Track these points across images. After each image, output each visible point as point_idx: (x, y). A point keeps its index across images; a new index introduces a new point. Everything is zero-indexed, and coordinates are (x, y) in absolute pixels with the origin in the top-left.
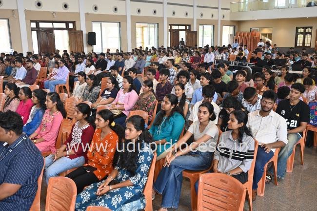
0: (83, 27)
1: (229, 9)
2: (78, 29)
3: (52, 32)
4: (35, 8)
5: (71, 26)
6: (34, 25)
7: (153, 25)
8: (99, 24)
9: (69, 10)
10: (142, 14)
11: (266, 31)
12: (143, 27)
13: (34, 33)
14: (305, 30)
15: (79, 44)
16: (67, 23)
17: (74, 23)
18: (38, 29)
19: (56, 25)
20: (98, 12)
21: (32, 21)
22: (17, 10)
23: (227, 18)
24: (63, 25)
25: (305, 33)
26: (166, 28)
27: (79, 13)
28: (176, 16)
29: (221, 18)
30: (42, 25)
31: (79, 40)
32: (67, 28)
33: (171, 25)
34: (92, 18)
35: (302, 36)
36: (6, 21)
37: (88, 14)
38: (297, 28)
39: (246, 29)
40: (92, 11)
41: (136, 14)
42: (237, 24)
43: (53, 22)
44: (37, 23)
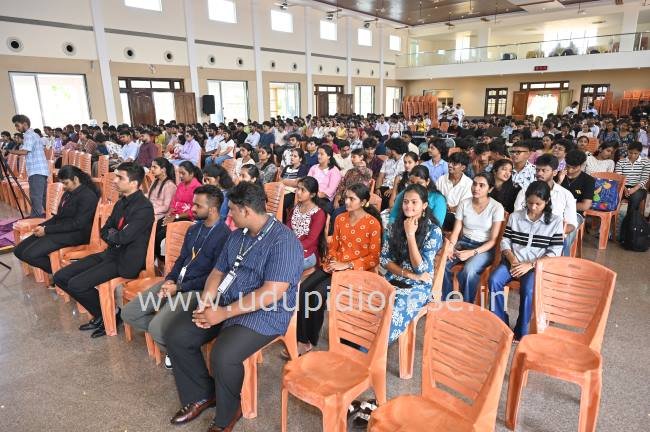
0: (194, 87)
1: (393, 64)
2: (187, 90)
3: (151, 95)
4: (124, 59)
5: (177, 85)
6: (123, 84)
7: (292, 86)
8: (217, 84)
9: (174, 62)
10: (277, 69)
11: (444, 95)
12: (276, 89)
13: (124, 97)
14: (498, 93)
15: (190, 112)
16: (171, 81)
17: (181, 81)
18: (129, 90)
19: (156, 85)
20: (216, 66)
21: (120, 79)
22: (98, 61)
23: (392, 77)
24: (166, 85)
25: (498, 97)
26: (311, 89)
27: (189, 67)
28: (325, 72)
29: (383, 77)
30: (135, 84)
31: (190, 107)
32: (172, 89)
33: (317, 86)
34: (207, 75)
35: (494, 101)
36: (81, 77)
37: (201, 68)
38: (488, 90)
39: (417, 91)
40: (207, 64)
41: (269, 69)
42: (405, 85)
43: (151, 80)
44: (128, 80)
